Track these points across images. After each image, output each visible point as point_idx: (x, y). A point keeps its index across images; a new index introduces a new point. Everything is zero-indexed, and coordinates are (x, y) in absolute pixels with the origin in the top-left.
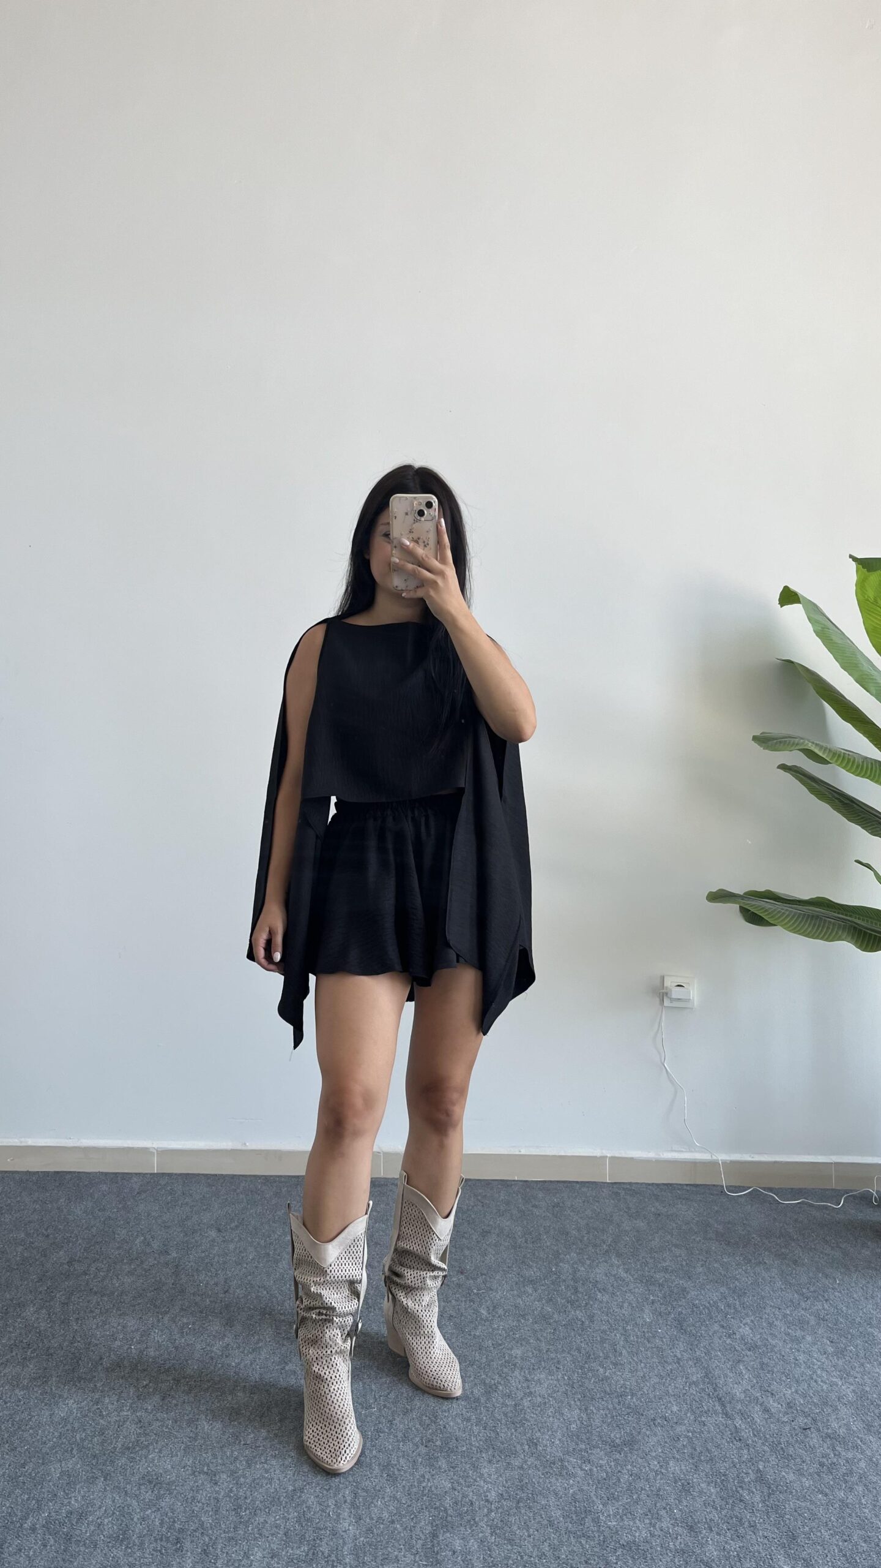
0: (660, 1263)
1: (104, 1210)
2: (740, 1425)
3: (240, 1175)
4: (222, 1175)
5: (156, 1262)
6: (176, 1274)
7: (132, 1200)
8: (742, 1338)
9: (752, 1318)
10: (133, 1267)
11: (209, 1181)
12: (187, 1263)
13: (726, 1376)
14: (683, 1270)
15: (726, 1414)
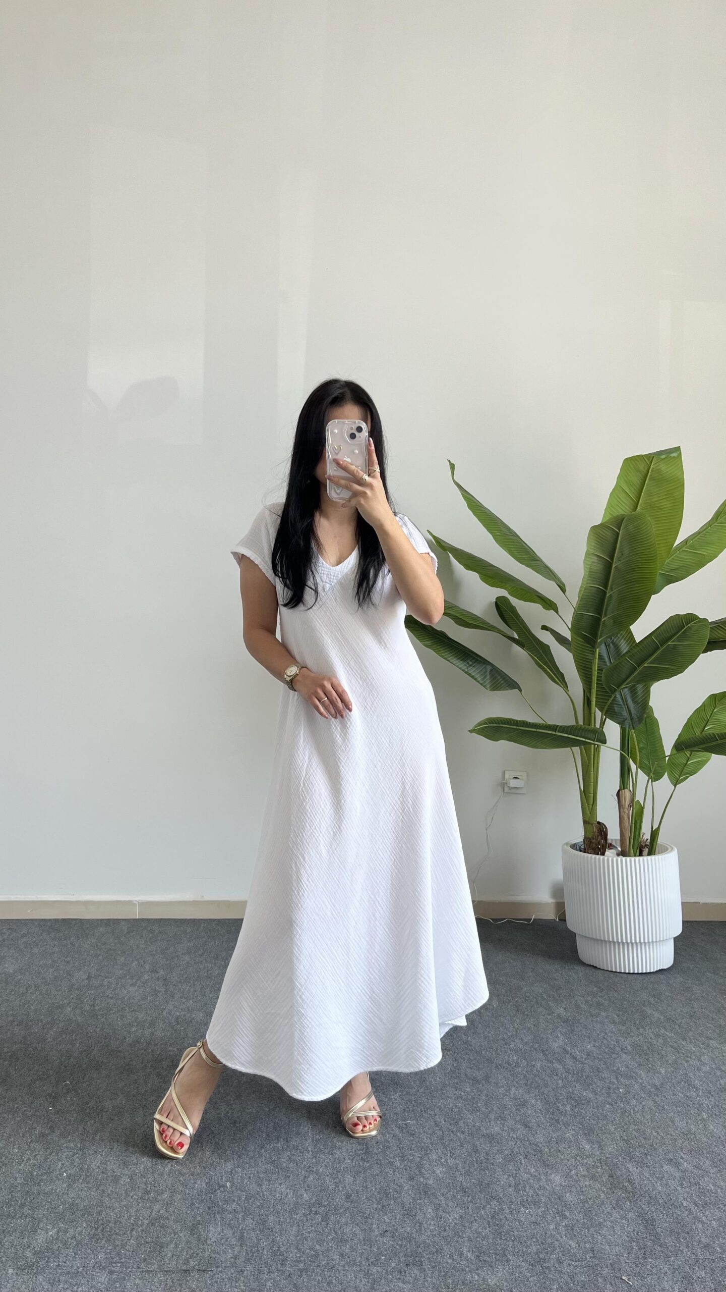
2: (557, 1067)
3: (200, 919)
4: (186, 919)
7: (124, 937)
9: (565, 1003)
11: (178, 923)
14: (518, 974)
15: (548, 1061)
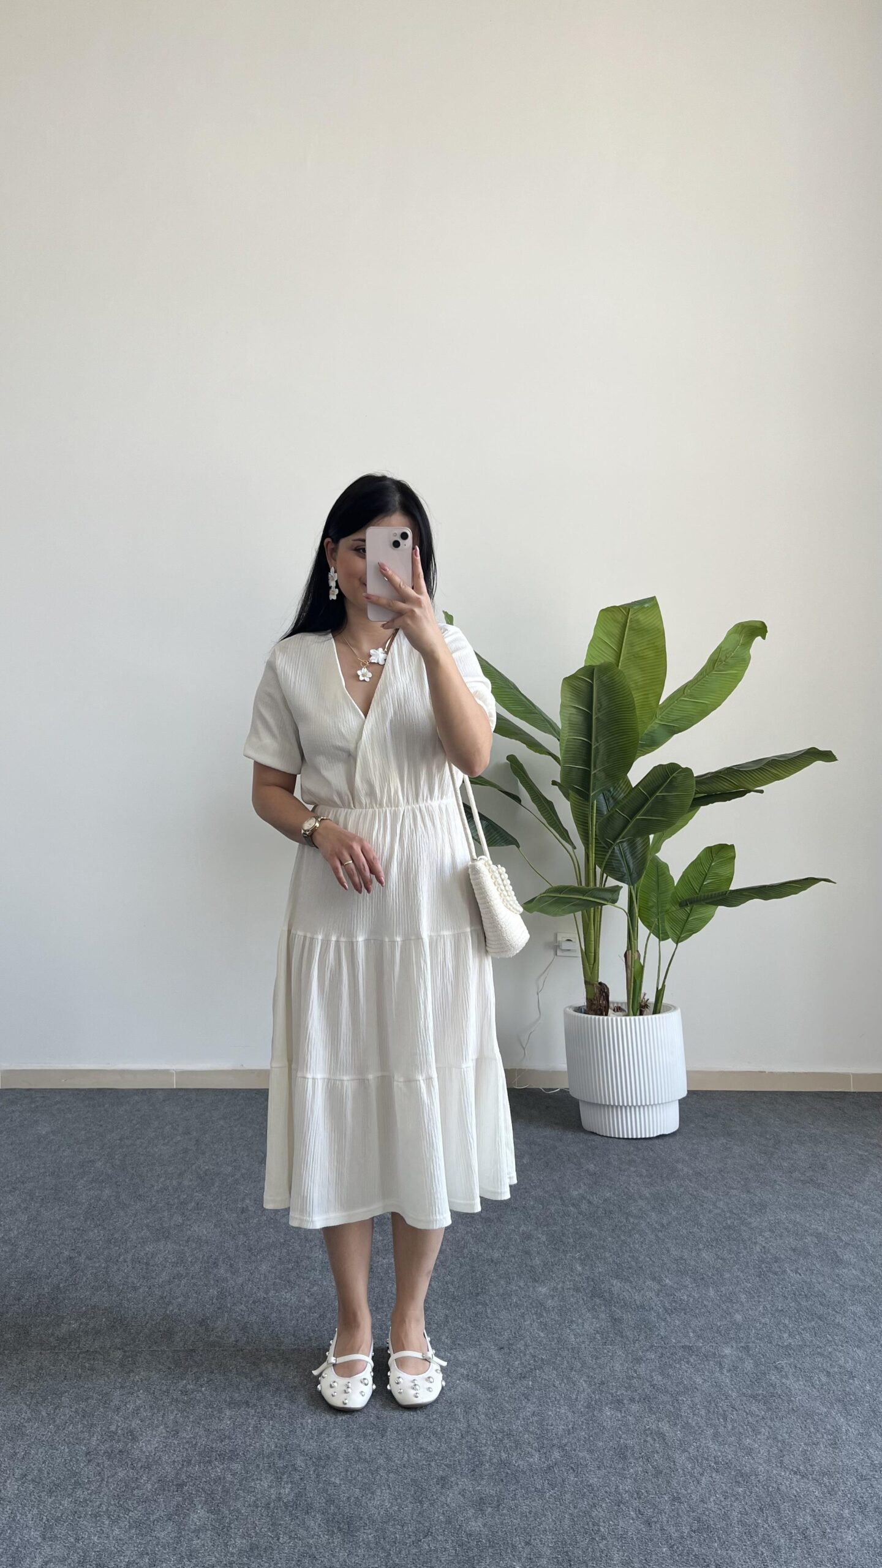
2: (571, 1210)
4: (225, 1089)
7: (159, 1105)
11: (215, 1093)
13: (569, 1188)
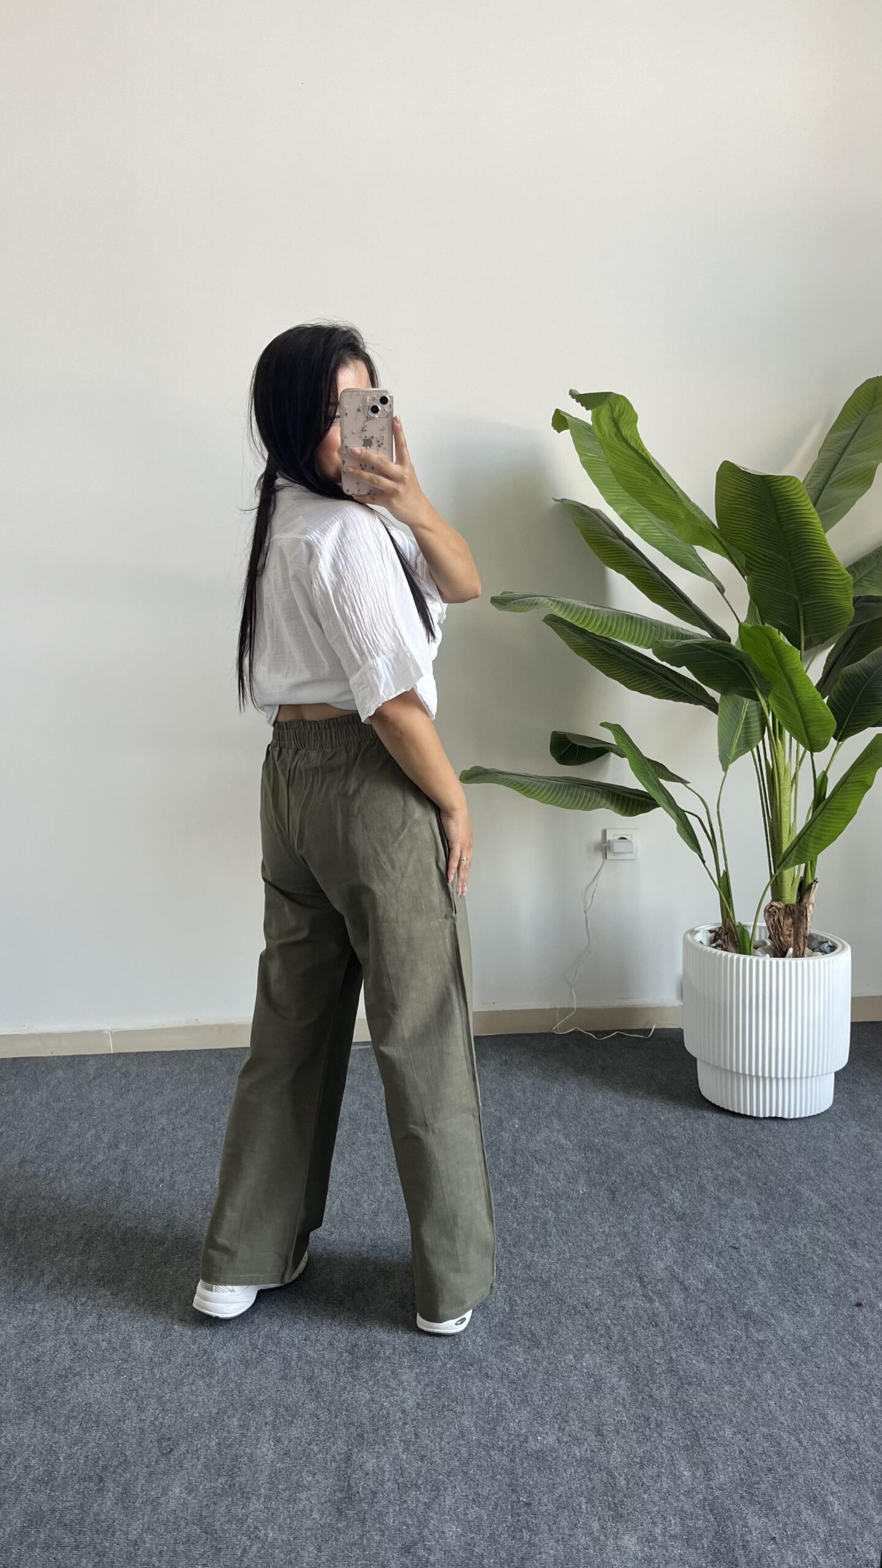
0: (600, 1125)
1: (58, 1100)
2: (657, 1308)
3: (196, 1050)
4: (177, 1051)
5: (105, 1158)
6: (123, 1171)
7: (86, 1086)
8: (672, 1207)
10: (82, 1165)
11: (165, 1059)
12: (136, 1157)
14: (622, 1132)
15: (646, 1297)
